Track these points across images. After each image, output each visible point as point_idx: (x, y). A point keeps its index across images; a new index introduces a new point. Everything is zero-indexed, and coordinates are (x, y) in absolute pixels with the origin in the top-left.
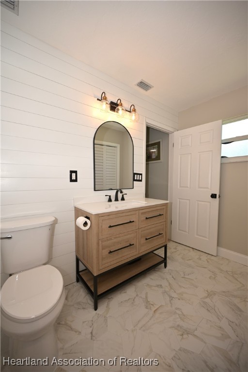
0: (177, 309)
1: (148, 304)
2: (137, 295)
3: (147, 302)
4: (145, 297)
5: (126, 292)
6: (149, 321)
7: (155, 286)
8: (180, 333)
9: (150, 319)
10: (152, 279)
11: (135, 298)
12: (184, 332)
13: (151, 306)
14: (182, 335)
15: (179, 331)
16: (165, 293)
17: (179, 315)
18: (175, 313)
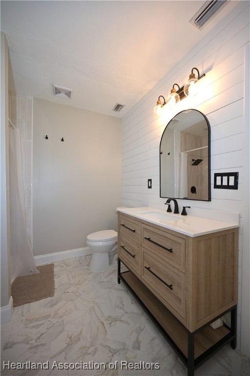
0: (96, 349)
1: (113, 320)
2: (126, 313)
3: (116, 320)
4: (122, 319)
5: (132, 303)
6: (96, 314)
7: (137, 338)
8: (73, 338)
9: (97, 316)
10: (152, 340)
11: (124, 310)
12: (71, 341)
13: (110, 322)
14: (70, 338)
15: (75, 337)
16: (122, 347)
17: (89, 348)
18: (92, 345)
